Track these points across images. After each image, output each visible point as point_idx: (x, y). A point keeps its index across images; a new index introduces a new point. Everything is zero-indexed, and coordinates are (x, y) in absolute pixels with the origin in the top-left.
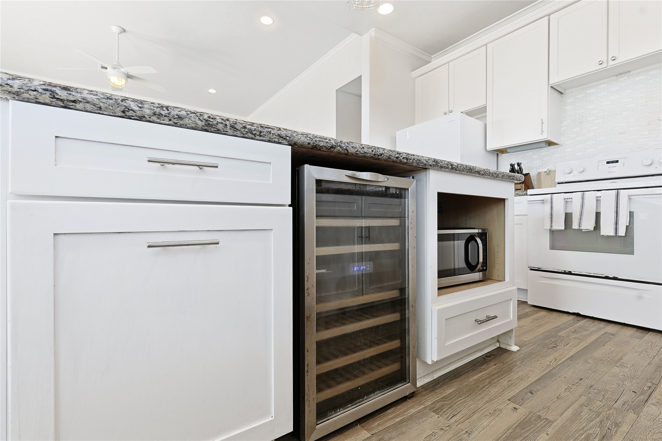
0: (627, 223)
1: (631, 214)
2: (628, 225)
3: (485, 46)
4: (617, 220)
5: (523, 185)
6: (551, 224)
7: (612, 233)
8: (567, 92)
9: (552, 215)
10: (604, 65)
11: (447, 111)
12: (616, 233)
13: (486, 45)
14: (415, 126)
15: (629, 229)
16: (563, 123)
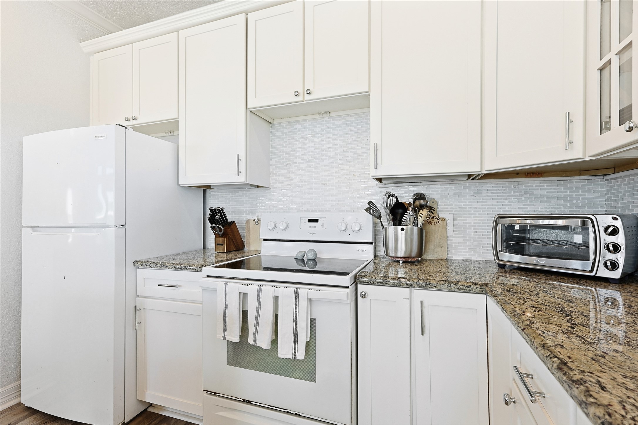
0: (307, 337)
1: (312, 321)
2: (308, 340)
3: (176, 33)
4: (296, 334)
5: (225, 238)
6: (225, 332)
7: (290, 356)
8: (275, 121)
9: (225, 316)
10: (300, 98)
11: (130, 117)
12: (295, 356)
13: (177, 30)
14: (89, 127)
15: (310, 345)
16: (271, 160)
